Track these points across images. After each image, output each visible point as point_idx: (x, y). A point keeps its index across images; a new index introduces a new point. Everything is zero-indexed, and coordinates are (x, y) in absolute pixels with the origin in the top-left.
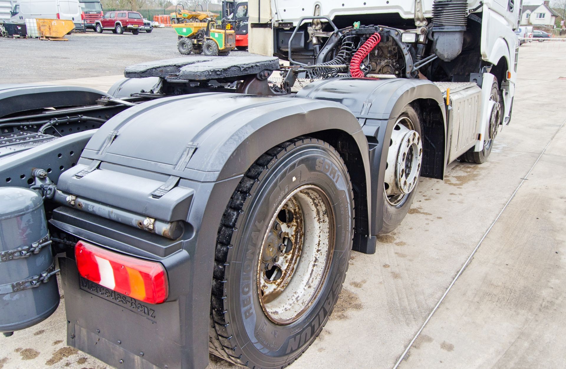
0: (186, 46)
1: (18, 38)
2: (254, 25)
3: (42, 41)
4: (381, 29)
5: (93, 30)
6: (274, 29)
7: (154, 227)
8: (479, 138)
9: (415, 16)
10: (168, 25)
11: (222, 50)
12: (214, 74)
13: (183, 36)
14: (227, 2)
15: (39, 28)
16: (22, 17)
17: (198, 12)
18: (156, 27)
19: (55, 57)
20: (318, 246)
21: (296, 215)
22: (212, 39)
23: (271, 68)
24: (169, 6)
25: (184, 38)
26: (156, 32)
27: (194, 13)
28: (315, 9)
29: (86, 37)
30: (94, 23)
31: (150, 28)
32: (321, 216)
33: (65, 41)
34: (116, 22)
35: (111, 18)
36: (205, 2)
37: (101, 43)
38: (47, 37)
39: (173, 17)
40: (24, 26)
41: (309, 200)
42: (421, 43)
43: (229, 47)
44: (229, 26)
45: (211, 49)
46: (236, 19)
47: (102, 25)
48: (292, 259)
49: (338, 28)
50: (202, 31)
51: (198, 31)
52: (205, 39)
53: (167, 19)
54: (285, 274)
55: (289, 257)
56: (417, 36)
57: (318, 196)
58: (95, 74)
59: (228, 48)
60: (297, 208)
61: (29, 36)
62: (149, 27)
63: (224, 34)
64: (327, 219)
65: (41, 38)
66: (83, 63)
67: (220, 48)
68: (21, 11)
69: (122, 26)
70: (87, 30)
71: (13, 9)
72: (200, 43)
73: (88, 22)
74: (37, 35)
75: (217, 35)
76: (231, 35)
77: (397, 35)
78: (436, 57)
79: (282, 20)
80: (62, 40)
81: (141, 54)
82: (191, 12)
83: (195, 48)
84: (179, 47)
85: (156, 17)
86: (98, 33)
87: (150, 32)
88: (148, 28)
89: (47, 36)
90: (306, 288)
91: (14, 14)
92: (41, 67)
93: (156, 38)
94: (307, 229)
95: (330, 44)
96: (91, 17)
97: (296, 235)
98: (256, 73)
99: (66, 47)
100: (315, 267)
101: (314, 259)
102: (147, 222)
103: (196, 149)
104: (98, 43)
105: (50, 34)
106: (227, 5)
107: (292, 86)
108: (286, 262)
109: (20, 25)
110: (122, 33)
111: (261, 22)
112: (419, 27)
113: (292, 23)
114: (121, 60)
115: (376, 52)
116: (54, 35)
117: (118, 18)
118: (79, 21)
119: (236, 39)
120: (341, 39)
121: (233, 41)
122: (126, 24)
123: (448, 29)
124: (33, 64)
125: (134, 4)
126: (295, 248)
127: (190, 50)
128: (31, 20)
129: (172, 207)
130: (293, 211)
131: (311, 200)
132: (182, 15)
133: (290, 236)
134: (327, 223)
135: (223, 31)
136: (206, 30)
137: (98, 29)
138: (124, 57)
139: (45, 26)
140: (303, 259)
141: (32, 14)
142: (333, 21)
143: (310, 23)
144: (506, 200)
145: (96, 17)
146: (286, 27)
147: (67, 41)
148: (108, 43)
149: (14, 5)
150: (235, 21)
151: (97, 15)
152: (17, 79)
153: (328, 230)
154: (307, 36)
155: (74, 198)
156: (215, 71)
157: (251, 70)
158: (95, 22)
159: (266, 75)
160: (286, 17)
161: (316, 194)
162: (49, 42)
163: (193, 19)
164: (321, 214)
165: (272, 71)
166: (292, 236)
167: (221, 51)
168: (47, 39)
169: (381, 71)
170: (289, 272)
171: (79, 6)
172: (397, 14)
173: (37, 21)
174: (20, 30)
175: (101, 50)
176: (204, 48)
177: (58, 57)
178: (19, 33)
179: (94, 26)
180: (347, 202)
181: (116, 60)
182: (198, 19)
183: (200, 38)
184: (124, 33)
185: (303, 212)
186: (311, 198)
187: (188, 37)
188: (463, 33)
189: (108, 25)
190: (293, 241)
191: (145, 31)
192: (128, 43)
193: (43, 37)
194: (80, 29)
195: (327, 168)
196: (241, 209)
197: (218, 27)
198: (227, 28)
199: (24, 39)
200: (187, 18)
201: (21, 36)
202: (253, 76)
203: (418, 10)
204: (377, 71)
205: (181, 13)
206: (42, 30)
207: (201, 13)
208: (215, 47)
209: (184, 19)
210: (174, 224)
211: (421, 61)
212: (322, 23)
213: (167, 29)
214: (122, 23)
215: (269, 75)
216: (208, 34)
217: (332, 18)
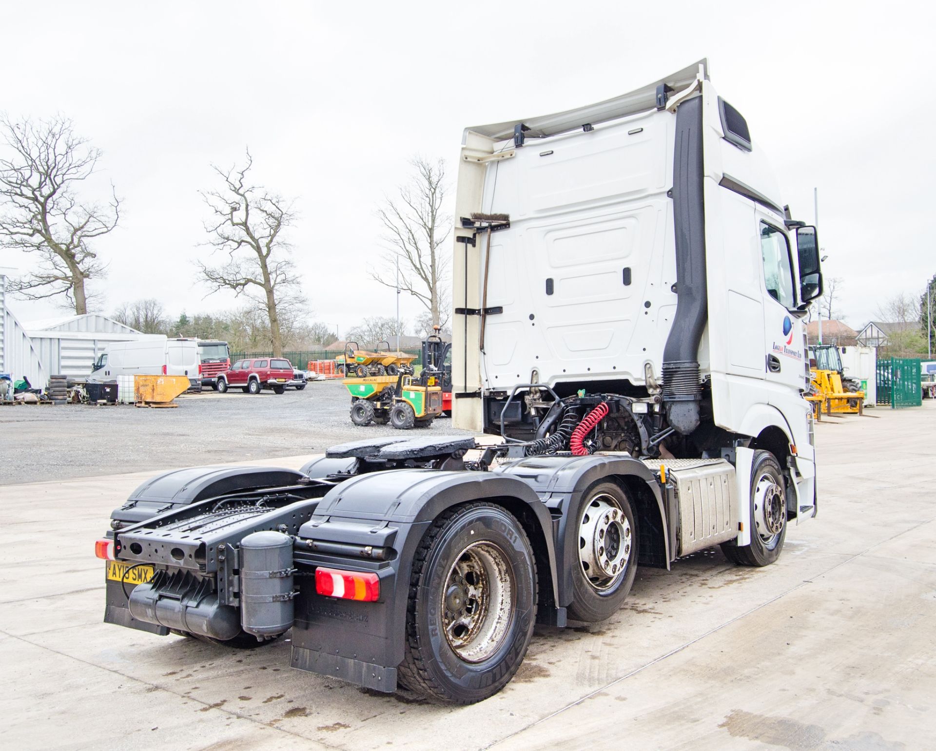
0: (363, 413)
1: (105, 404)
2: (459, 396)
3: (140, 409)
4: (609, 397)
5: (210, 388)
6: (484, 399)
7: (371, 552)
8: (740, 528)
9: (646, 383)
10: (331, 375)
11: (421, 417)
12: (411, 453)
13: (360, 397)
14: (429, 342)
15: (138, 390)
16: (109, 372)
17: (383, 353)
18: (311, 379)
19: (168, 434)
20: (502, 604)
21: (482, 577)
22: (404, 401)
23: (465, 447)
24: (332, 343)
25: (361, 400)
26: (312, 389)
27: (374, 355)
28: (532, 376)
29: (203, 400)
30: (215, 377)
31: (303, 382)
32: (503, 576)
33: (173, 407)
34: (250, 375)
35: (242, 368)
36: (394, 334)
37: (228, 409)
38: (147, 403)
39: (339, 363)
40: (114, 387)
41: (491, 559)
42: (656, 413)
43: (431, 412)
44: (432, 380)
45: (403, 416)
46: (444, 370)
47: (228, 380)
48: (478, 619)
49: (561, 397)
50: (390, 389)
51: (384, 389)
52: (394, 401)
53: (329, 366)
54: (472, 632)
55: (476, 617)
56: (650, 406)
57: (498, 555)
58: (232, 459)
59: (430, 414)
60: (482, 569)
61: (120, 401)
62: (301, 381)
63: (424, 393)
64: (508, 578)
65: (138, 405)
66: (211, 441)
67: (417, 415)
68: (108, 364)
69: (259, 381)
70: (204, 388)
71: (97, 360)
72: (385, 408)
73: (206, 375)
74: (132, 400)
75: (412, 395)
76: (435, 393)
77: (628, 405)
78: (673, 430)
79: (494, 389)
80: (168, 406)
81: (293, 427)
82: (370, 353)
83: (377, 414)
84: (353, 414)
85: (312, 364)
86: (220, 392)
87: (302, 389)
88: (299, 382)
89: (148, 400)
90: (490, 641)
91: (97, 367)
92: (153, 448)
93: (312, 398)
94: (492, 590)
95: (551, 416)
96: (211, 368)
97: (483, 597)
98: (451, 452)
99: (178, 417)
100: (498, 624)
101: (498, 617)
102: (368, 549)
103: (400, 503)
104: (222, 410)
105: (153, 397)
106: (430, 346)
107: (490, 465)
108: (473, 622)
109: (108, 386)
110: (258, 392)
111: (468, 392)
112: (653, 395)
113: (506, 392)
114: (265, 437)
115: (605, 425)
116: (158, 399)
117: (254, 369)
118: (195, 375)
119: (444, 399)
120: (563, 410)
121: (439, 403)
122: (266, 378)
123: (679, 398)
124: (141, 445)
125: (277, 344)
126: (482, 609)
127: (369, 418)
128: (126, 378)
129: (385, 537)
130: (479, 573)
131: (493, 560)
132: (356, 359)
133: (477, 598)
134: (508, 582)
135: (424, 388)
136: (395, 387)
137: (221, 387)
138: (268, 432)
139: (146, 385)
140: (488, 618)
141: (124, 367)
142: (554, 389)
143: (527, 391)
144: (766, 601)
145: (218, 367)
146: (499, 396)
147: (176, 407)
148: (239, 409)
149: (99, 355)
150: (442, 373)
151: (221, 365)
152: (126, 466)
153: (509, 589)
154: (524, 406)
155: (311, 541)
156: (412, 451)
157: (446, 449)
158: (217, 376)
159: (461, 454)
160: (498, 384)
161: (495, 552)
162: (151, 411)
163: (373, 365)
164: (503, 573)
165: (467, 450)
166: (479, 597)
167: (419, 419)
168: (147, 406)
169: (618, 447)
170: (475, 630)
171: (197, 354)
172: (627, 381)
173: (135, 378)
174: (108, 392)
175: (231, 421)
176: (392, 414)
177: (172, 434)
178: (106, 397)
179: (214, 382)
180: (528, 565)
181: (258, 437)
182: (381, 364)
183: (386, 399)
184: (262, 391)
185: (487, 573)
186: (492, 557)
187: (368, 399)
188: (698, 402)
189: (238, 380)
190: (480, 603)
191: (294, 388)
192: (269, 409)
193: (141, 402)
194: (195, 389)
195: (504, 529)
196: (429, 548)
197: (415, 383)
198: (428, 384)
199: (113, 406)
200: (363, 364)
201: (108, 401)
202: (449, 455)
203: (649, 376)
204: (613, 447)
205: (353, 356)
206: (140, 392)
207: (388, 354)
208: (409, 413)
209: (359, 364)
210: (385, 549)
211: (658, 434)
212: (541, 391)
213: (329, 382)
214: (259, 376)
215: (464, 454)
216: (398, 393)
217: (552, 386)
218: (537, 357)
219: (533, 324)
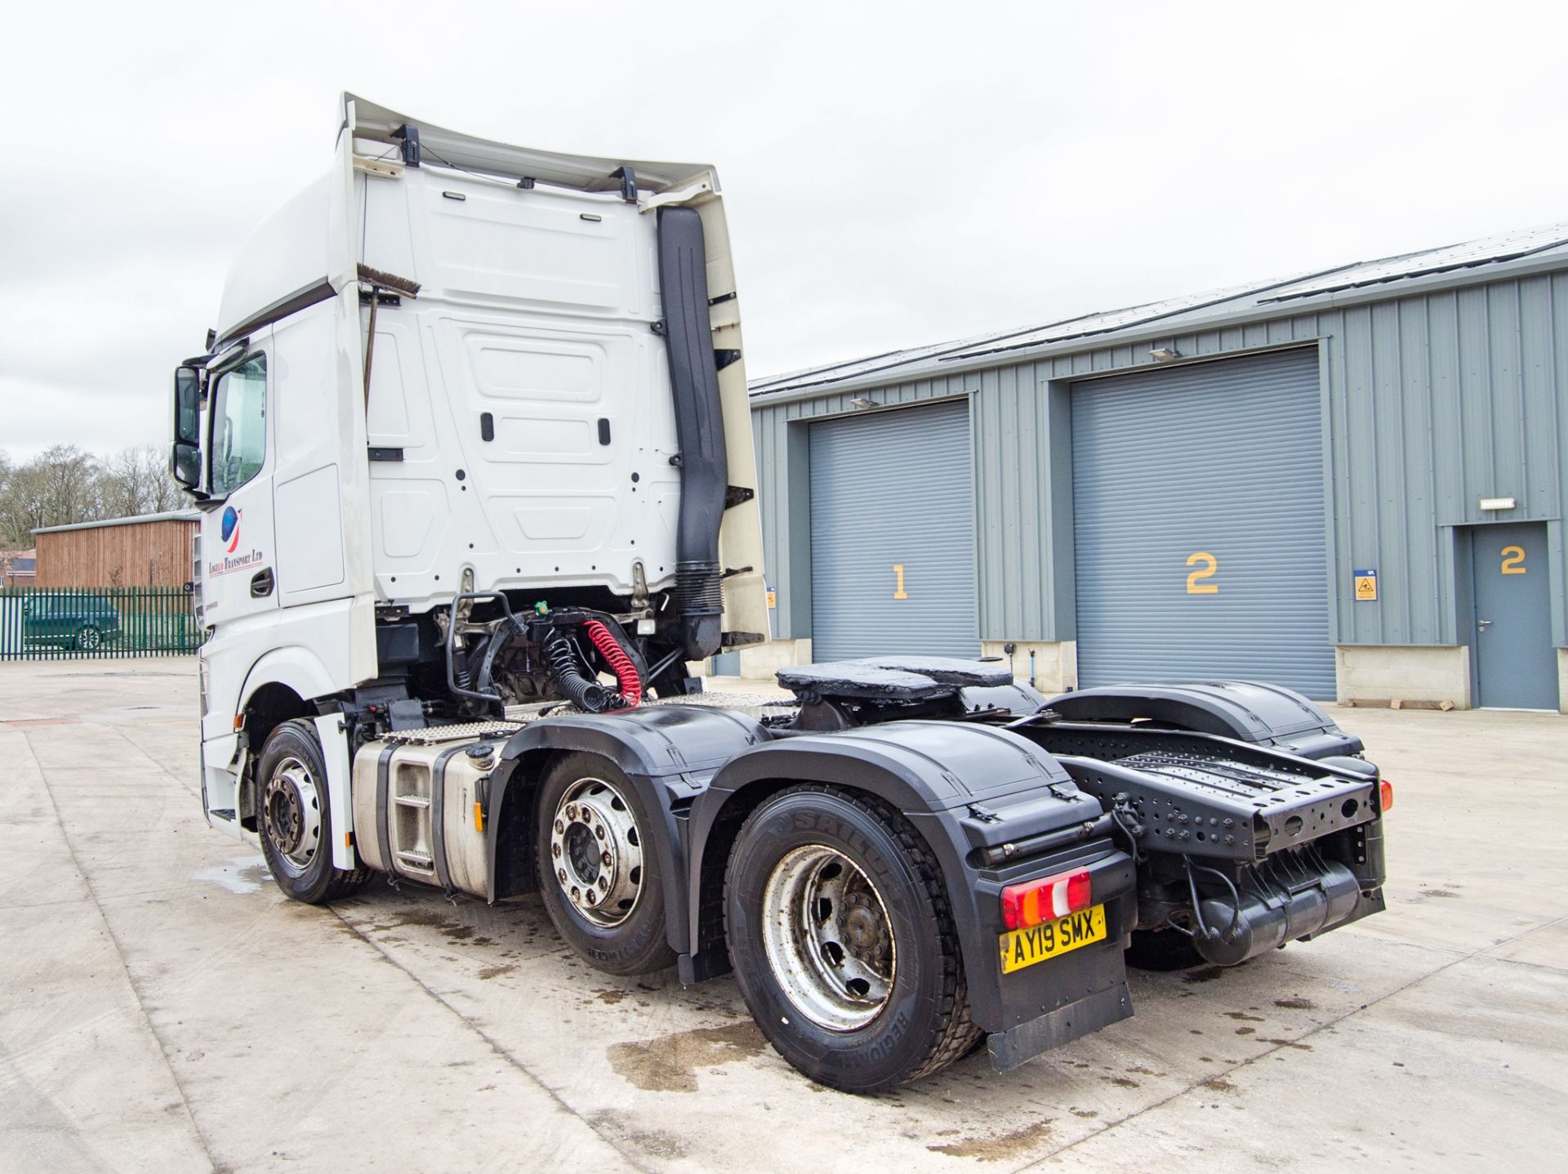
9: (632, 590)
28: (464, 577)
78: (678, 656)
95: (494, 647)
112: (640, 609)
113: (407, 607)
123: (713, 610)
143: (447, 605)
146: (397, 615)
160: (396, 594)
172: (605, 589)
203: (638, 581)
211: (657, 665)
212: (475, 605)
218: (471, 546)
219: (464, 488)
